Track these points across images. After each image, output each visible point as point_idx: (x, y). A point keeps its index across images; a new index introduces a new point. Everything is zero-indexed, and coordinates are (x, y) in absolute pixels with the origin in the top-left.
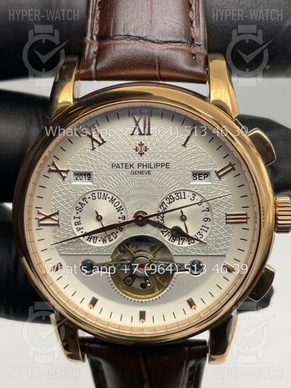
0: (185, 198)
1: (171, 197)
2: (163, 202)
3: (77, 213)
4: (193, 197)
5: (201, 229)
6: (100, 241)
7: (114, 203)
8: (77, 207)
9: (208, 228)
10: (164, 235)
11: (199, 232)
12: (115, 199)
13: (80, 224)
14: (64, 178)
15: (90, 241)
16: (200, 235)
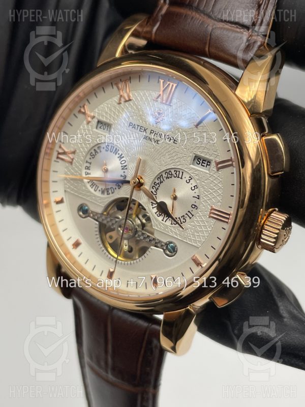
0: (181, 178)
1: (170, 173)
2: (162, 175)
3: (90, 158)
4: (189, 180)
5: (186, 214)
6: (100, 191)
7: (121, 160)
8: (92, 153)
10: (153, 206)
12: (123, 157)
13: (89, 169)
14: (89, 122)
15: (92, 188)
16: (184, 219)
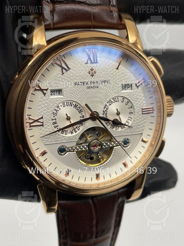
0: (118, 101)
1: (111, 101)
2: (106, 105)
4: (123, 100)
5: (128, 119)
6: (69, 133)
7: (77, 108)
8: (54, 113)
9: (132, 118)
10: (108, 125)
11: (127, 121)
12: (77, 105)
13: (56, 123)
14: (45, 94)
15: (63, 134)
16: (128, 122)
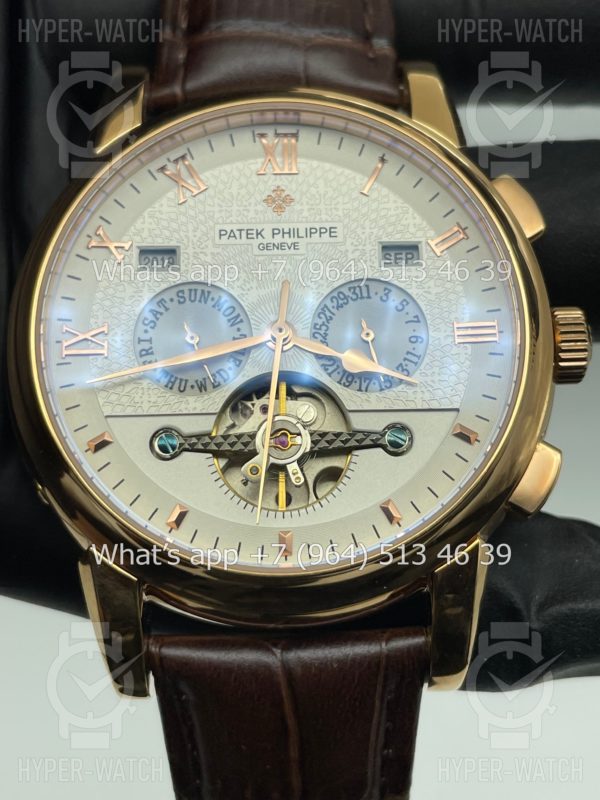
0: (369, 297)
1: (342, 296)
2: (326, 306)
3: (146, 331)
4: (386, 294)
6: (192, 387)
7: (223, 309)
8: (146, 319)
9: (419, 357)
10: (329, 371)
11: (401, 365)
13: (152, 353)
14: (119, 260)
